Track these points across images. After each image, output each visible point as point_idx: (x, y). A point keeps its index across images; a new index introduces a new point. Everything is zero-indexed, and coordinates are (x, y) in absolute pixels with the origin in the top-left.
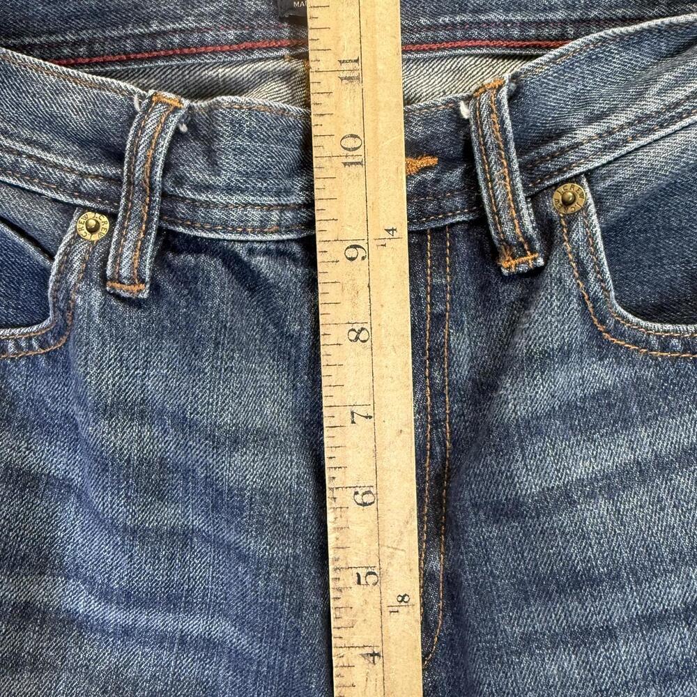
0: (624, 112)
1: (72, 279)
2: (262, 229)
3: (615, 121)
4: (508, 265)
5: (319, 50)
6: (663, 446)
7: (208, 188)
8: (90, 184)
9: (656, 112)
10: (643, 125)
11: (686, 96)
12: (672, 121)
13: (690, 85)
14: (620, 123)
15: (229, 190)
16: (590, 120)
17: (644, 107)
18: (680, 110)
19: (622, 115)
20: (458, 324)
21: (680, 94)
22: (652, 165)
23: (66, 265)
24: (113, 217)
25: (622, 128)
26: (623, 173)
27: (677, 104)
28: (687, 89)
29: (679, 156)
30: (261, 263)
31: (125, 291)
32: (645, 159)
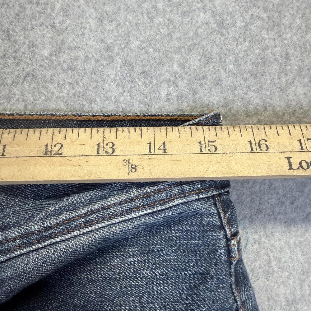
0: (19, 228)
5: (15, 134)
9: (38, 231)
11: (57, 223)
12: (45, 239)
13: (61, 216)
14: (14, 236)
17: (31, 227)
18: (50, 232)
19: (17, 230)
21: (53, 222)
22: (24, 270)
25: (15, 239)
27: (51, 228)
28: (59, 219)
29: (41, 265)
32: (21, 265)
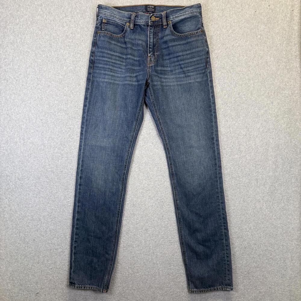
1: (127, 27)
2: (142, 23)
3: (174, 16)
4: (164, 27)
6: (177, 44)
7: (138, 20)
8: (128, 21)
10: (176, 17)
15: (139, 20)
16: (172, 16)
20: (160, 33)
23: (127, 26)
24: (130, 23)
26: (174, 21)
30: (142, 26)
31: (131, 28)
